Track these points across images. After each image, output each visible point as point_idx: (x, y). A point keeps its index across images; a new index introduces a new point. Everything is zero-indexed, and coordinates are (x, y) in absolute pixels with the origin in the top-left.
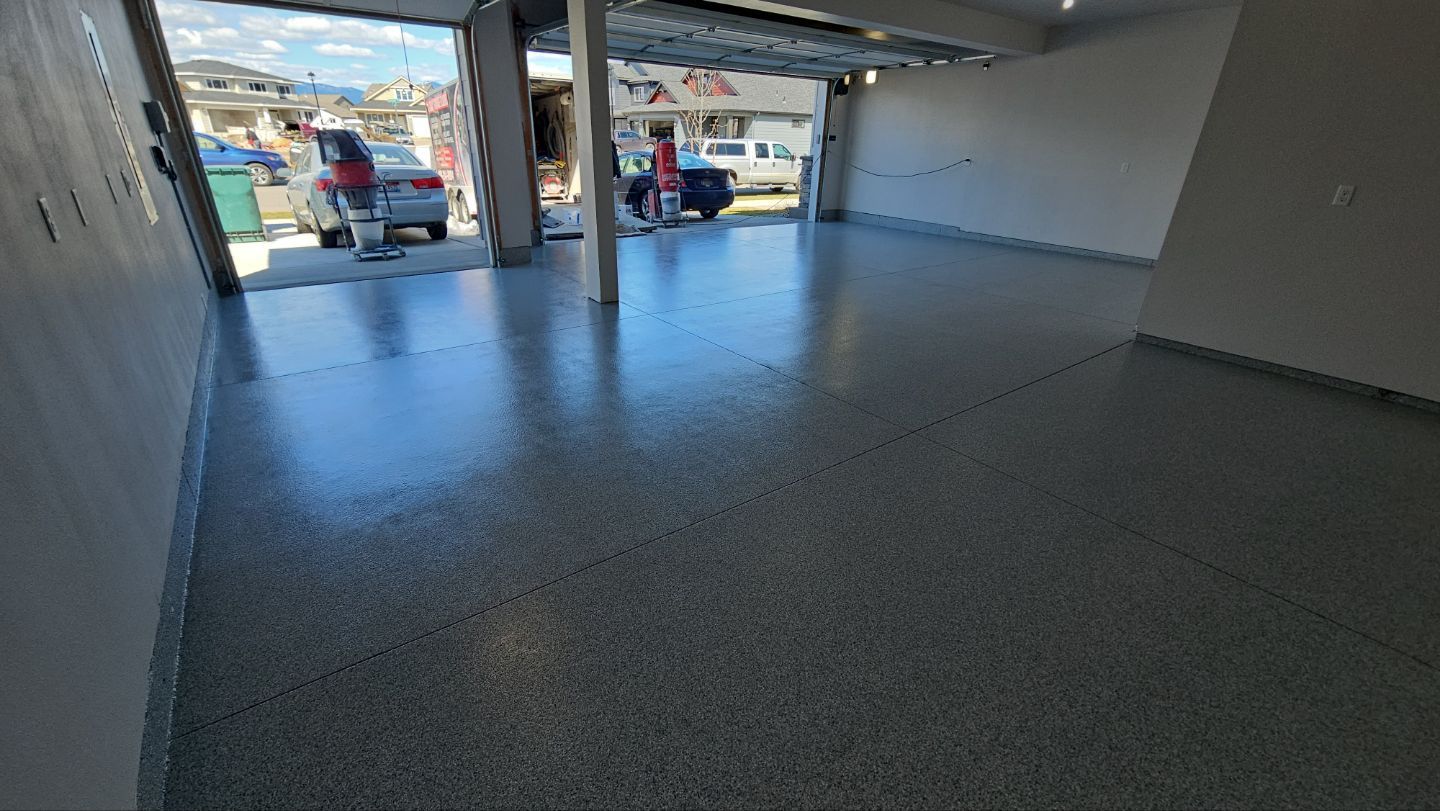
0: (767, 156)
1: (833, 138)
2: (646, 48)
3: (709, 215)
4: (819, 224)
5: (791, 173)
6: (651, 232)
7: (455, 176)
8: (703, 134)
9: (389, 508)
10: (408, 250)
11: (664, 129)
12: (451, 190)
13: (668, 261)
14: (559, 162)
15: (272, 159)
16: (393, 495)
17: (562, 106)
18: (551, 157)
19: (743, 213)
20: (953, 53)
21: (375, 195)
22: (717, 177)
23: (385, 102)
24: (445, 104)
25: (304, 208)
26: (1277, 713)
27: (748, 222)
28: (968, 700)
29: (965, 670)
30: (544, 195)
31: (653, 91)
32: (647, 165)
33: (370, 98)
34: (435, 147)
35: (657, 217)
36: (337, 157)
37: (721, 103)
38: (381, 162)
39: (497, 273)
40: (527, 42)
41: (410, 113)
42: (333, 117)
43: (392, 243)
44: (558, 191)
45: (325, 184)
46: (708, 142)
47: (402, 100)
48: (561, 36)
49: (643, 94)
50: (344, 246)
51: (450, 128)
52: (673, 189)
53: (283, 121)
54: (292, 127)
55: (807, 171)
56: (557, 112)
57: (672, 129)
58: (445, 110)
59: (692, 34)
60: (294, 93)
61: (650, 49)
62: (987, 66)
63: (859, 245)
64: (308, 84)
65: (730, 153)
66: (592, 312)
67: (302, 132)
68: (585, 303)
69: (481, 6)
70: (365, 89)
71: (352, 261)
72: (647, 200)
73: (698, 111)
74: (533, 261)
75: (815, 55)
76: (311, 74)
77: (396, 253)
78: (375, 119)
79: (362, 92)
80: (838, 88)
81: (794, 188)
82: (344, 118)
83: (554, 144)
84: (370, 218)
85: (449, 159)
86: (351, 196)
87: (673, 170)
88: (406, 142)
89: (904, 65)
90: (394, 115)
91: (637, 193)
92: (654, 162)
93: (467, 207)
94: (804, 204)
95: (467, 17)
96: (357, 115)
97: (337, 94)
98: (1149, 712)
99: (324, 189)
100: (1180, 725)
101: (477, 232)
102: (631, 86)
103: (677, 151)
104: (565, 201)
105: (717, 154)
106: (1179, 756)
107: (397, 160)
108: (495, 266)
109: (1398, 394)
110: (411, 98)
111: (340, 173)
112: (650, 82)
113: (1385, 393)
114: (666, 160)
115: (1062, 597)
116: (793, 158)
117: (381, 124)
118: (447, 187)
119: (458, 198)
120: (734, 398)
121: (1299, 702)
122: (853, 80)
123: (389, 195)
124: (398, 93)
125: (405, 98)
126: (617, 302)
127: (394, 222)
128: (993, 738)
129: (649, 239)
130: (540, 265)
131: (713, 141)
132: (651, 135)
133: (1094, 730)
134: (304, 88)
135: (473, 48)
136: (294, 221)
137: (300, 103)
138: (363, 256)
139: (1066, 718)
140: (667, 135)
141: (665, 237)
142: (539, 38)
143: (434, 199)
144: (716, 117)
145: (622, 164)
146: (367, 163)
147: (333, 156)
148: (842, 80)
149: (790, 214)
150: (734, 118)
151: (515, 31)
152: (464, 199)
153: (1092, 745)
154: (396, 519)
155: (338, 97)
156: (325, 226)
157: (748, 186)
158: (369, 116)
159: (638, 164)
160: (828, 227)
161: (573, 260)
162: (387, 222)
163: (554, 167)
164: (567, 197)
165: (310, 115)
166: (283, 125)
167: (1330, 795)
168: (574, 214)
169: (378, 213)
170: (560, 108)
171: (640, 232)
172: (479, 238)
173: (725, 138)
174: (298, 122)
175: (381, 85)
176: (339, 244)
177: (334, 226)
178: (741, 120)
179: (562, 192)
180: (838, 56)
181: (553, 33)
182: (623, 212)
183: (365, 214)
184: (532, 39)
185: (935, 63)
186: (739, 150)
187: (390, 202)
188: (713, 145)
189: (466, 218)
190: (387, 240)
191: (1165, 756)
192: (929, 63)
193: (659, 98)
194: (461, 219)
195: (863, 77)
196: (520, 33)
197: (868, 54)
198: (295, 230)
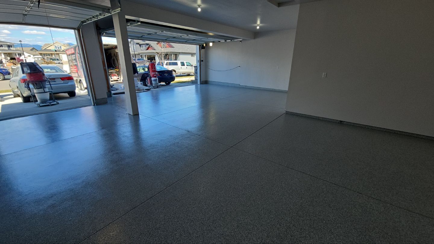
0: (184, 65)
1: (202, 61)
2: (142, 36)
3: (168, 83)
4: (201, 85)
5: (192, 70)
6: (149, 90)
7: (78, 75)
8: (164, 59)
9: (50, 202)
10: (59, 101)
11: (152, 57)
12: (77, 80)
13: (156, 99)
14: (116, 70)
15: (4, 71)
16: (52, 197)
17: (116, 52)
18: (114, 68)
19: (178, 82)
20: (232, 39)
21: (45, 83)
22: (169, 73)
23: (50, 50)
24: (73, 52)
25: (16, 89)
26: (329, 215)
27: (180, 85)
28: (253, 231)
29: (251, 221)
30: (112, 80)
31: (147, 46)
32: (147, 70)
33: (44, 48)
34: (70, 66)
35: (151, 85)
36: (29, 71)
37: (169, 50)
38: (47, 72)
39: (95, 107)
40: (101, 34)
41: (60, 53)
42: (29, 55)
43: (53, 99)
44: (117, 78)
45: (24, 81)
46: (166, 62)
47: (57, 49)
48: (113, 32)
49: (144, 47)
50: (32, 102)
51: (75, 59)
52: (155, 77)
53: (9, 57)
54: (13, 59)
55: (196, 70)
56: (114, 54)
57: (155, 57)
58: (73, 54)
59: (156, 33)
60: (14, 47)
61: (143, 36)
62: (241, 42)
63: (213, 90)
64: (19, 44)
65: (173, 65)
66: (130, 119)
67: (16, 60)
68: (128, 116)
69: (83, 23)
70: (42, 45)
71: (36, 107)
72: (147, 80)
73: (162, 52)
74: (108, 103)
75: (195, 39)
76: (20, 41)
77: (55, 103)
78: (47, 55)
79: (41, 46)
80: (202, 47)
81: (193, 74)
82: (34, 55)
83: (114, 64)
84: (44, 92)
85: (76, 69)
86: (35, 85)
87: (155, 71)
88: (59, 63)
89: (219, 41)
90: (54, 54)
91: (144, 78)
92: (148, 69)
93: (83, 85)
94: (196, 79)
95: (78, 27)
96: (39, 54)
97: (31, 47)
98: (300, 222)
99: (24, 82)
100: (307, 224)
101: (87, 93)
102: (140, 45)
103: (156, 65)
104: (119, 81)
105: (169, 65)
106: (308, 234)
107: (55, 71)
108: (94, 105)
109: (344, 121)
110: (61, 48)
111: (30, 77)
112: (146, 44)
113: (341, 121)
114: (152, 68)
115: (275, 192)
116: (192, 66)
117: (49, 57)
118: (75, 79)
119: (80, 82)
120: (178, 143)
121: (333, 210)
122: (206, 45)
123: (51, 83)
124: (56, 47)
125: (58, 48)
126: (139, 114)
127: (53, 92)
128: (261, 241)
129: (149, 92)
130: (111, 104)
131: (167, 61)
132: (148, 59)
133: (287, 232)
134: (18, 45)
135: (81, 36)
136: (12, 93)
137: (16, 50)
138: (41, 105)
139: (279, 230)
140: (153, 59)
141: (154, 92)
142: (105, 33)
143: (70, 83)
144: (168, 54)
145: (138, 69)
146: (41, 73)
147: (27, 71)
148: (203, 45)
149: (192, 82)
150: (174, 54)
151: (97, 31)
152: (82, 82)
153: (287, 236)
154: (53, 206)
155: (32, 48)
156: (25, 95)
157: (180, 74)
158: (44, 54)
159: (144, 69)
160: (204, 86)
161: (123, 101)
162: (51, 92)
163: (115, 71)
164: (120, 80)
165: (20, 55)
166: (9, 58)
167: (345, 237)
168: (123, 86)
169: (47, 90)
170: (115, 53)
171: (146, 91)
172: (88, 95)
173: (171, 60)
174: (16, 57)
175: (49, 44)
176: (31, 100)
177: (28, 95)
178: (176, 55)
179: (118, 79)
180: (200, 39)
181: (110, 31)
182: (139, 84)
183: (41, 90)
184: (103, 33)
185: (227, 41)
186: (176, 64)
187: (52, 86)
188: (167, 63)
189: (83, 89)
190: (51, 99)
191: (305, 235)
192: (226, 41)
193: (150, 48)
194: (81, 89)
195: (209, 44)
196: (99, 31)
197: (209, 39)
198: (13, 96)
